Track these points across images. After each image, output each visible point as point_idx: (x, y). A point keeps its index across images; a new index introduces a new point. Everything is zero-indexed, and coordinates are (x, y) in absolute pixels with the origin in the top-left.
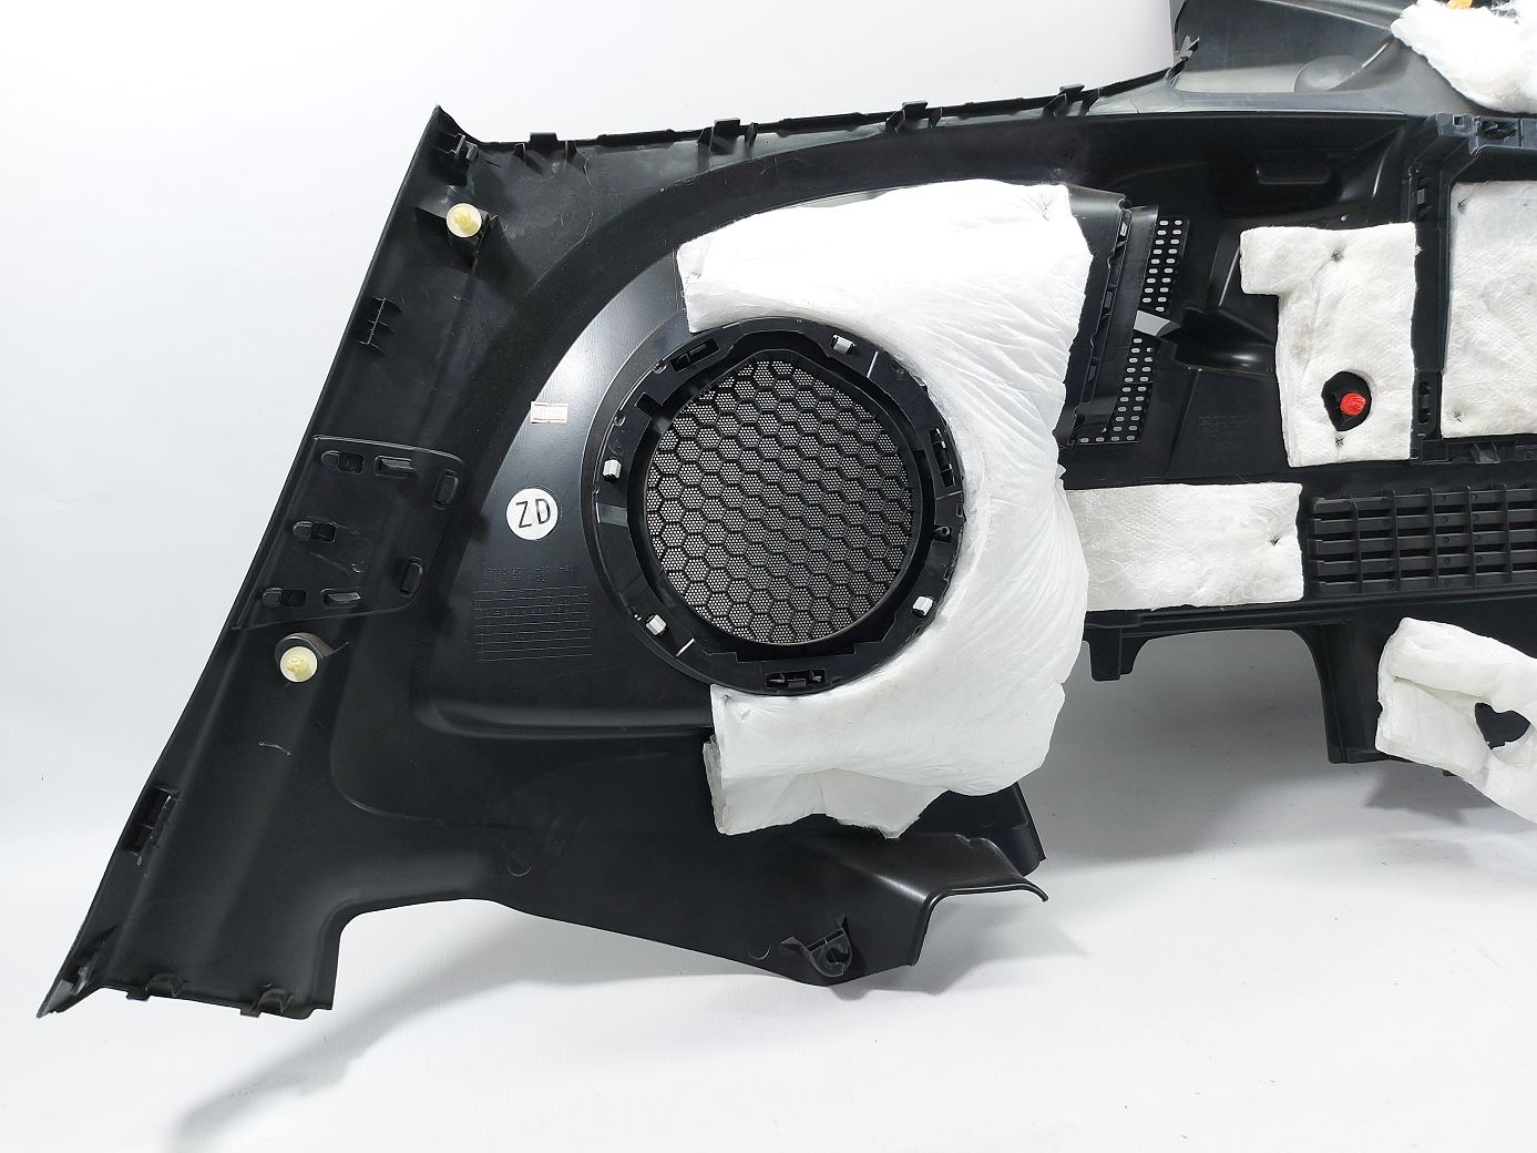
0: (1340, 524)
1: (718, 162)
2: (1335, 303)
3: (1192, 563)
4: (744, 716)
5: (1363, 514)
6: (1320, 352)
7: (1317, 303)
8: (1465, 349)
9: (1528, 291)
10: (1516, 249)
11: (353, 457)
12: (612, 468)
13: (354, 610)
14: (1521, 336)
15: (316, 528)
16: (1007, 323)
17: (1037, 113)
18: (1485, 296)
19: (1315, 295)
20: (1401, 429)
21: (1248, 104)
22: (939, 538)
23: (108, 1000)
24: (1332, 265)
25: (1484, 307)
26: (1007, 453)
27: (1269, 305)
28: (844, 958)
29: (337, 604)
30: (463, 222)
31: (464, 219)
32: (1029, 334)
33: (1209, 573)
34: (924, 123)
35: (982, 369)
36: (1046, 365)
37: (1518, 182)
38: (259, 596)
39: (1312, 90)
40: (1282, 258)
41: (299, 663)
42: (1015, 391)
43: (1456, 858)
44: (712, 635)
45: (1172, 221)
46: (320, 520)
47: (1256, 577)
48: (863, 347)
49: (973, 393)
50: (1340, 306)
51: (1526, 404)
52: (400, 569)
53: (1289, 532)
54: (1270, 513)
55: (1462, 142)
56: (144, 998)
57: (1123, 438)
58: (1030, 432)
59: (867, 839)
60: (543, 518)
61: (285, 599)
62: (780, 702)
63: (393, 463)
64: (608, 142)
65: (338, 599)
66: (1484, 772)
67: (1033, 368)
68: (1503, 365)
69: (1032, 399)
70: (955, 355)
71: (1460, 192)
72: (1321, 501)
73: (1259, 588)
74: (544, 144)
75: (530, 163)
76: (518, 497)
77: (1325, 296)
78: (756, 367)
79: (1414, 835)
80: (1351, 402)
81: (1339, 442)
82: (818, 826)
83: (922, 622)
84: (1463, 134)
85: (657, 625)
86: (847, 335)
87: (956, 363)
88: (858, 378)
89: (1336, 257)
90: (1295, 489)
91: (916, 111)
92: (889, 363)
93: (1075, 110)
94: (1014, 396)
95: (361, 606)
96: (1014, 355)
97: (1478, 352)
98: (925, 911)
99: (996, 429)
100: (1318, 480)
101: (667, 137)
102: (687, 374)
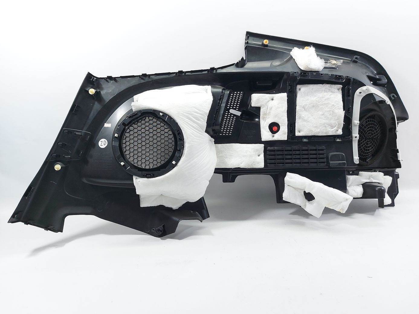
0: (272, 153)
1: (142, 81)
2: (271, 109)
3: (240, 159)
4: (139, 182)
5: (277, 151)
6: (268, 118)
7: (267, 108)
8: (300, 118)
9: (313, 106)
10: (310, 98)
11: (70, 132)
12: (116, 135)
13: (69, 159)
14: (312, 116)
15: (63, 144)
16: (192, 111)
17: (206, 72)
18: (304, 107)
19: (266, 107)
20: (285, 134)
21: (250, 70)
22: (178, 150)
23: (21, 224)
24: (271, 101)
25: (304, 110)
26: (192, 135)
27: (258, 109)
28: (161, 231)
29: (66, 158)
30: (91, 92)
31: (92, 91)
32: (198, 114)
33: (243, 161)
34: (183, 74)
35: (187, 120)
36: (202, 120)
37: (310, 85)
38: (51, 155)
39: (273, 66)
40: (258, 100)
41: (58, 167)
42: (195, 124)
43: (303, 224)
44: (133, 166)
45: (240, 92)
46: (63, 143)
47: (254, 162)
48: (165, 114)
49: (185, 124)
50: (272, 109)
51: (313, 129)
52: (78, 152)
53: (262, 154)
54: (257, 150)
55: (296, 77)
56: (27, 224)
57: (229, 134)
58: (198, 131)
59: (170, 209)
60: (105, 144)
61: (56, 156)
62: (145, 179)
63: (77, 133)
64: (122, 77)
65: (66, 157)
66: (305, 205)
67: (199, 120)
68: (308, 121)
69: (198, 125)
70: (182, 117)
71: (299, 87)
72: (269, 148)
73: (254, 165)
74: (110, 78)
75: (107, 81)
76: (101, 140)
77: (268, 107)
78: (146, 118)
79: (296, 220)
80: (275, 128)
81: (273, 136)
82: (161, 207)
83: (174, 166)
84: (296, 75)
85: (122, 164)
86: (162, 112)
87: (182, 118)
88: (164, 121)
89: (272, 99)
90: (263, 145)
91: (181, 72)
92: (170, 118)
93: (215, 72)
94: (194, 125)
95: (70, 158)
96: (194, 117)
97: (303, 119)
98: (178, 222)
99: (190, 131)
100: (268, 144)
101: (133, 76)
102: (131, 119)
